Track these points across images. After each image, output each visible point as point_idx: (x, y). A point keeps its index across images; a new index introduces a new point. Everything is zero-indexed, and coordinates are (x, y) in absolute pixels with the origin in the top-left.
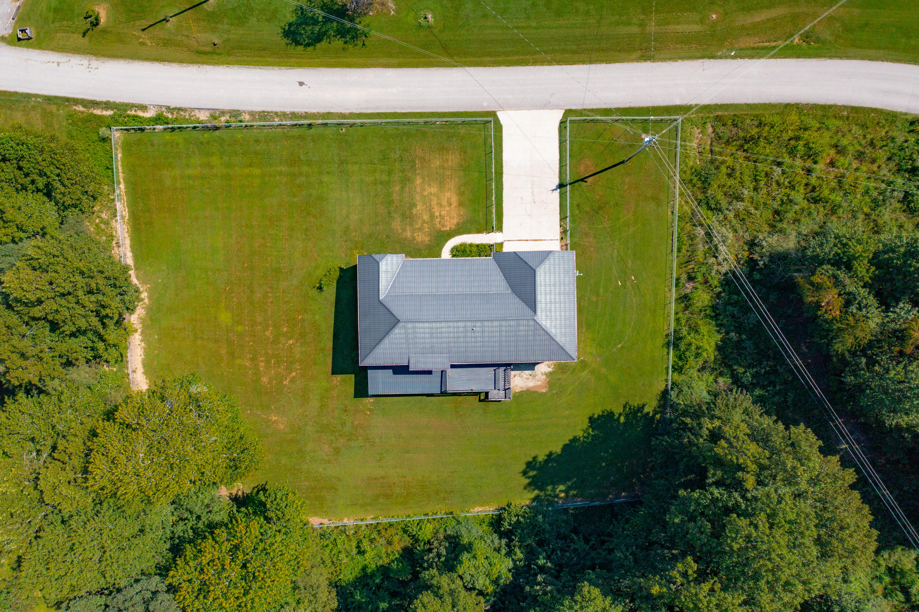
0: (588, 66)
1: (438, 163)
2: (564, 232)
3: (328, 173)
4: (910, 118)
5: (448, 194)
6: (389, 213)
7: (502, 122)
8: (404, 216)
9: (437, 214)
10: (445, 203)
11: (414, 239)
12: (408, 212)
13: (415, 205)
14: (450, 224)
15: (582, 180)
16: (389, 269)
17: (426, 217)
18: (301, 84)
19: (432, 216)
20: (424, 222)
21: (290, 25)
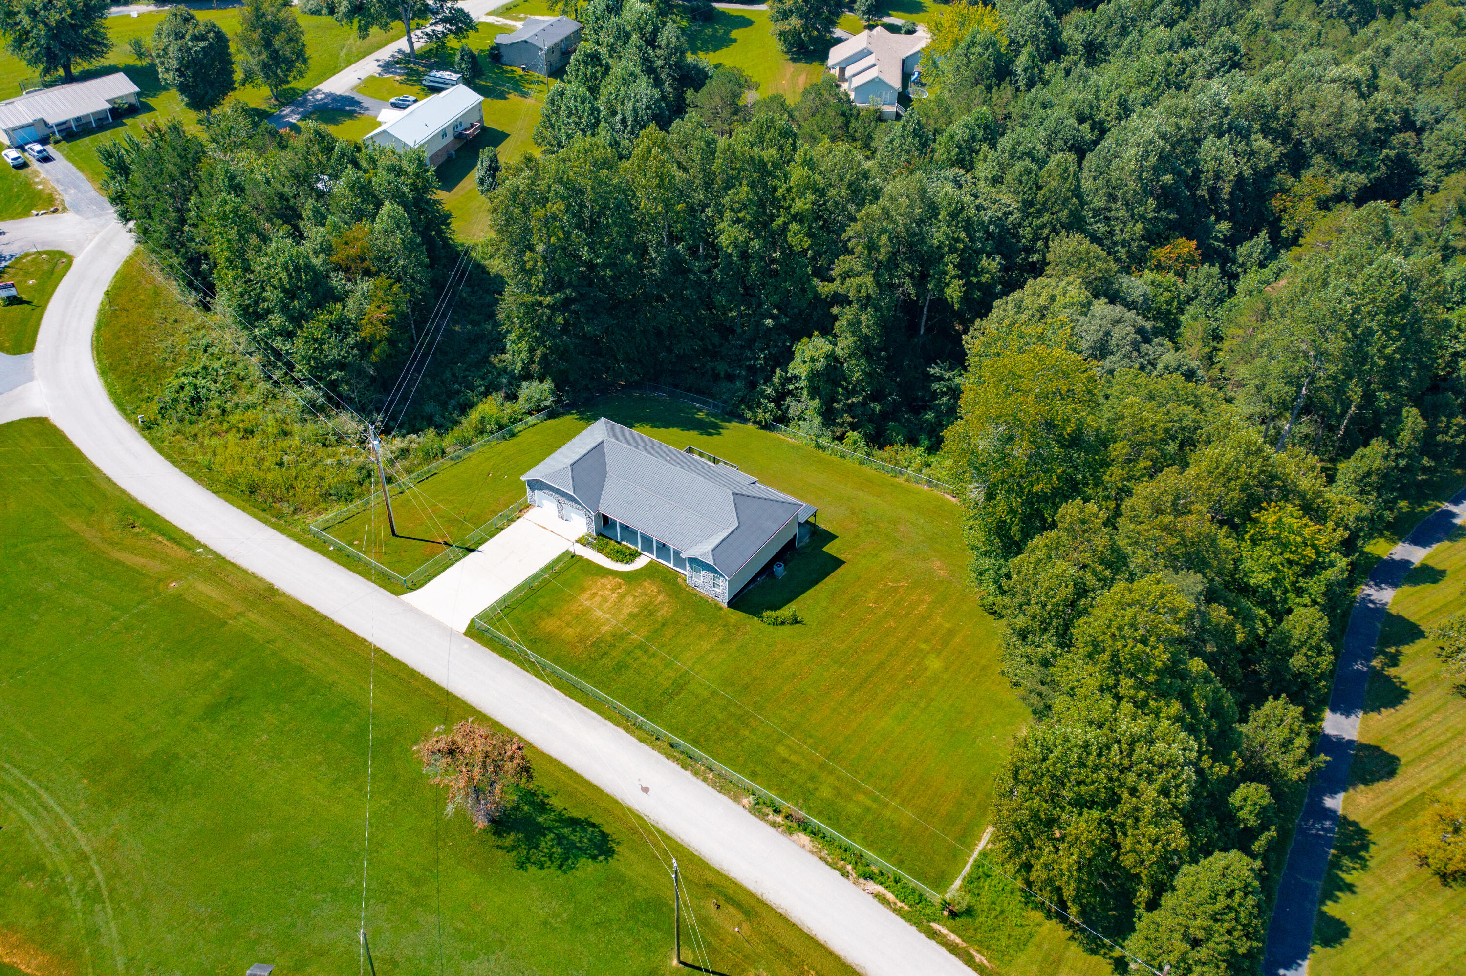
0: (332, 617)
1: (569, 630)
2: (510, 521)
3: (697, 697)
4: (146, 433)
5: (588, 603)
6: (664, 625)
7: (467, 623)
8: (651, 614)
9: (615, 595)
10: (598, 599)
11: (659, 592)
12: (644, 613)
13: (631, 615)
14: (609, 582)
17: (630, 599)
18: (646, 790)
19: (622, 597)
20: (635, 597)
21: (594, 858)
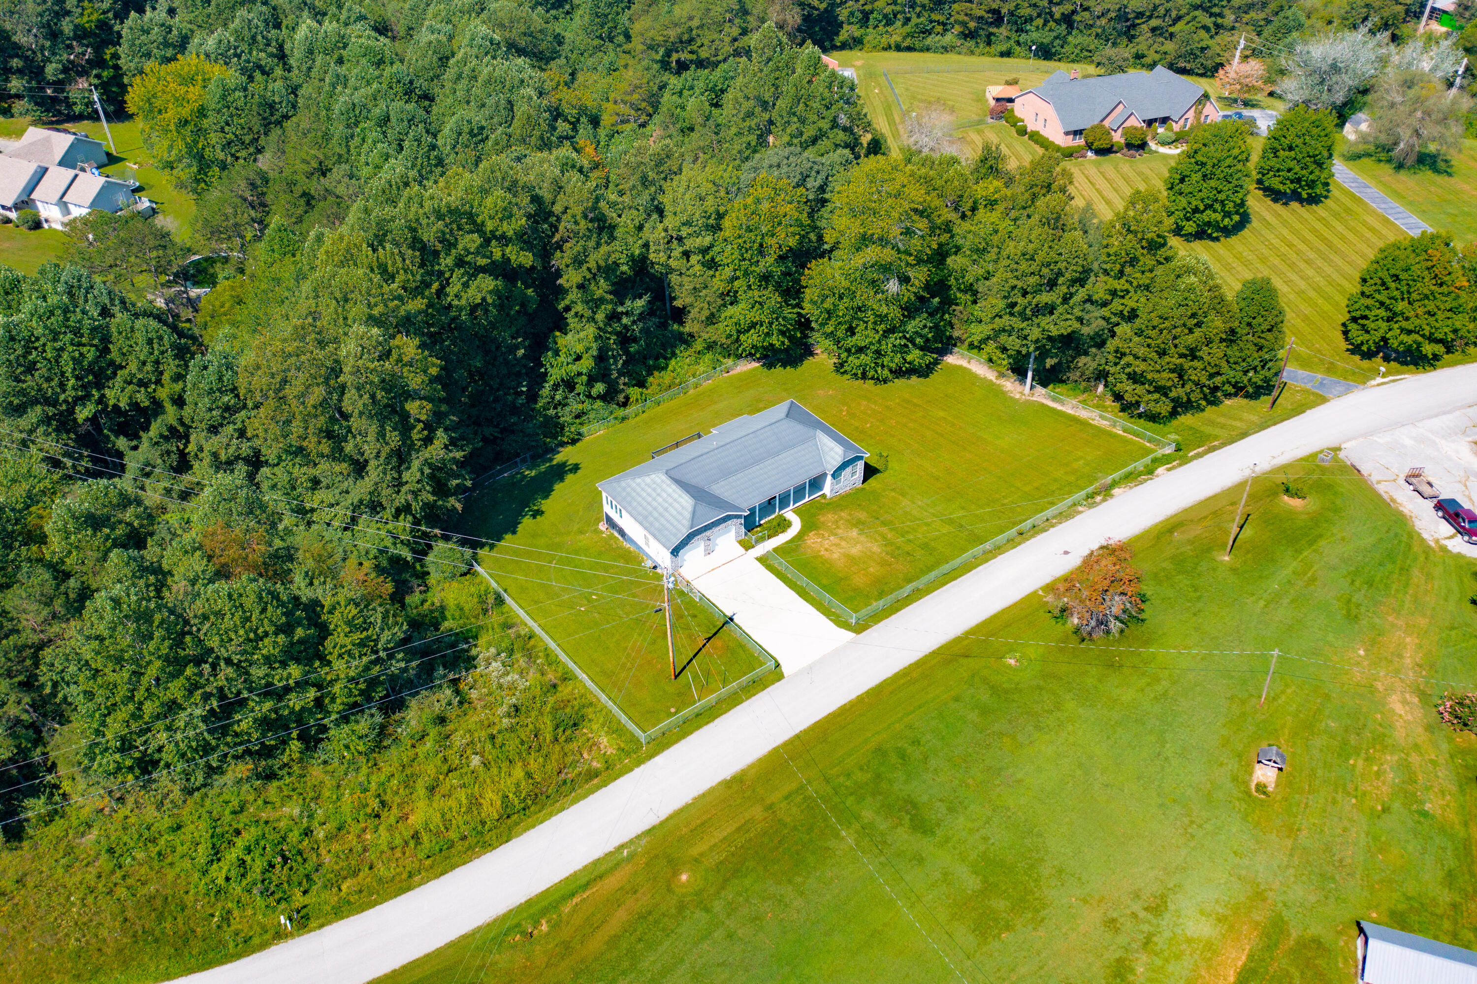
0: (797, 731)
1: (872, 570)
5: (837, 555)
6: (877, 519)
7: (843, 631)
8: (861, 523)
9: (832, 538)
10: (833, 548)
11: (835, 514)
12: (861, 526)
13: (860, 534)
14: (812, 539)
15: (709, 639)
16: (832, 453)
17: (840, 531)
18: (1066, 553)
19: (835, 535)
20: (838, 528)
